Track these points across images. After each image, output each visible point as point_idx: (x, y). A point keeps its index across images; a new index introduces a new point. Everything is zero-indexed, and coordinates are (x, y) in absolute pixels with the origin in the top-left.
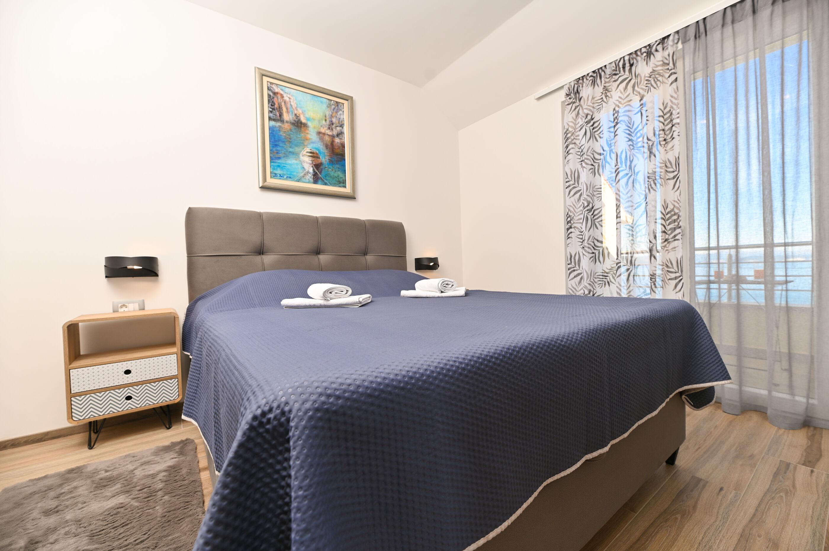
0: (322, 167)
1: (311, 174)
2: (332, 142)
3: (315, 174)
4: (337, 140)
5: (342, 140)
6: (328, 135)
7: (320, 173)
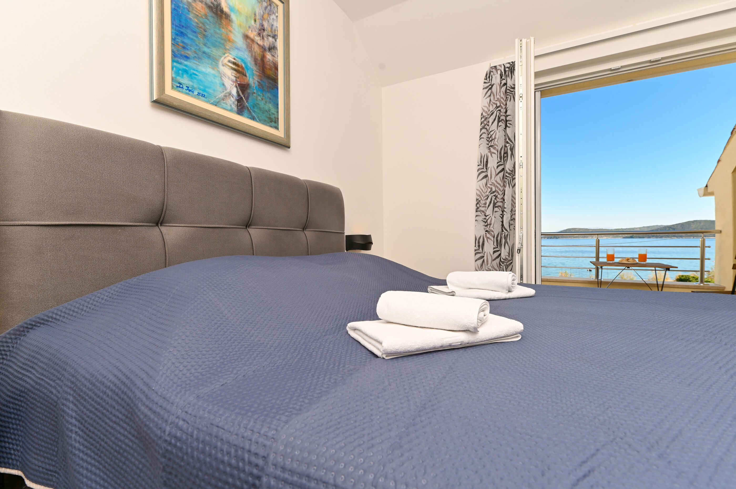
0: (249, 91)
1: (235, 98)
2: (263, 57)
3: (239, 100)
4: (269, 56)
5: (275, 59)
6: (258, 44)
7: (247, 99)
